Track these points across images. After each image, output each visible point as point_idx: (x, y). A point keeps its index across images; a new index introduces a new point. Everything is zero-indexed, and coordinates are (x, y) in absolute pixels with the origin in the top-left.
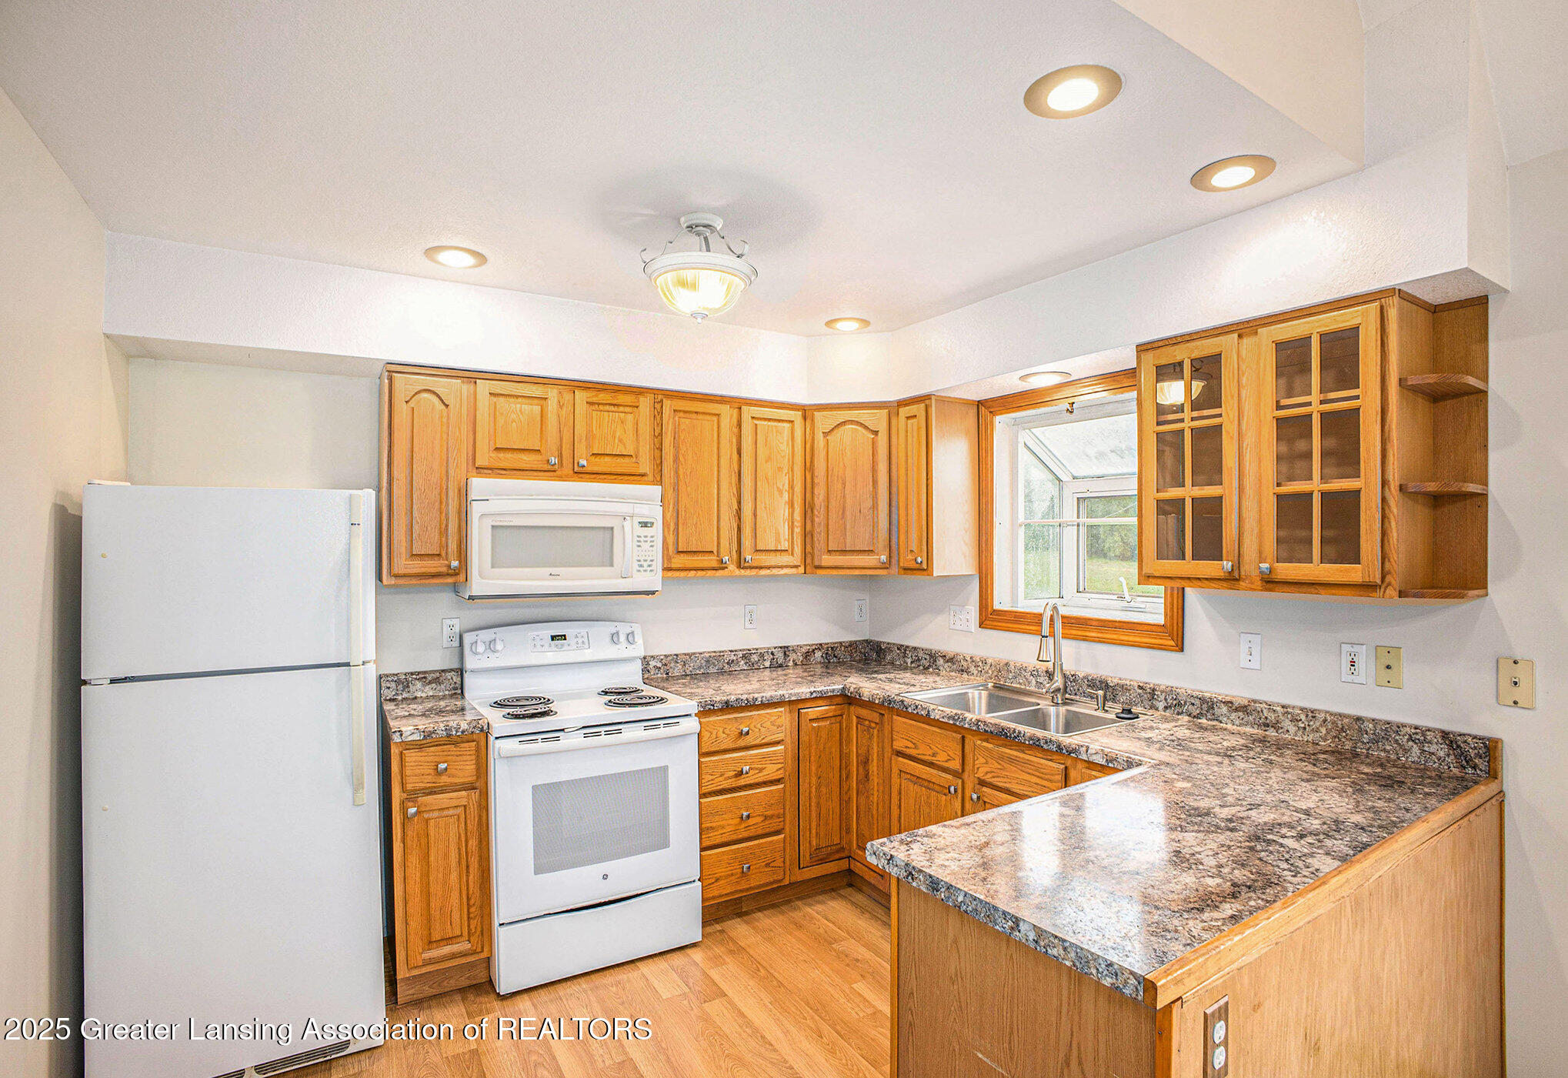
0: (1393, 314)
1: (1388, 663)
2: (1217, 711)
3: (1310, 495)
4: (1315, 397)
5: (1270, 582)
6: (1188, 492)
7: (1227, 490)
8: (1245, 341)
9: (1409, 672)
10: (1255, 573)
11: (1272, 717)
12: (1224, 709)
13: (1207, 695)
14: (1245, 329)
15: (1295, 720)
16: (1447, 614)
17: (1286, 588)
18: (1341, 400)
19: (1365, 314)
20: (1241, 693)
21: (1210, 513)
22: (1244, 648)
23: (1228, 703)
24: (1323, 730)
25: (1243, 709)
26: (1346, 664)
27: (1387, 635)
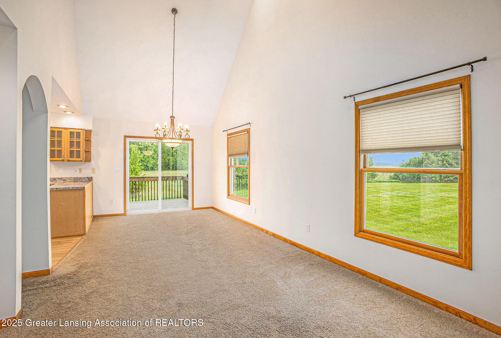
0: (84, 132)
1: (80, 170)
2: (56, 180)
3: (74, 150)
4: (75, 139)
5: (68, 161)
6: (56, 149)
7: (63, 149)
8: (65, 130)
9: (83, 171)
10: (66, 159)
11: (65, 179)
12: (57, 179)
13: (54, 178)
14: (66, 129)
15: (69, 179)
16: (87, 164)
17: (71, 161)
18: (78, 140)
19: (81, 131)
20: (60, 177)
21: (60, 152)
22: (60, 171)
23: (58, 178)
24: (73, 179)
25: (61, 179)
26: (75, 171)
27: (80, 167)
